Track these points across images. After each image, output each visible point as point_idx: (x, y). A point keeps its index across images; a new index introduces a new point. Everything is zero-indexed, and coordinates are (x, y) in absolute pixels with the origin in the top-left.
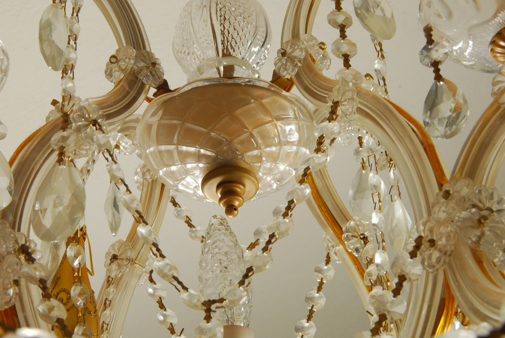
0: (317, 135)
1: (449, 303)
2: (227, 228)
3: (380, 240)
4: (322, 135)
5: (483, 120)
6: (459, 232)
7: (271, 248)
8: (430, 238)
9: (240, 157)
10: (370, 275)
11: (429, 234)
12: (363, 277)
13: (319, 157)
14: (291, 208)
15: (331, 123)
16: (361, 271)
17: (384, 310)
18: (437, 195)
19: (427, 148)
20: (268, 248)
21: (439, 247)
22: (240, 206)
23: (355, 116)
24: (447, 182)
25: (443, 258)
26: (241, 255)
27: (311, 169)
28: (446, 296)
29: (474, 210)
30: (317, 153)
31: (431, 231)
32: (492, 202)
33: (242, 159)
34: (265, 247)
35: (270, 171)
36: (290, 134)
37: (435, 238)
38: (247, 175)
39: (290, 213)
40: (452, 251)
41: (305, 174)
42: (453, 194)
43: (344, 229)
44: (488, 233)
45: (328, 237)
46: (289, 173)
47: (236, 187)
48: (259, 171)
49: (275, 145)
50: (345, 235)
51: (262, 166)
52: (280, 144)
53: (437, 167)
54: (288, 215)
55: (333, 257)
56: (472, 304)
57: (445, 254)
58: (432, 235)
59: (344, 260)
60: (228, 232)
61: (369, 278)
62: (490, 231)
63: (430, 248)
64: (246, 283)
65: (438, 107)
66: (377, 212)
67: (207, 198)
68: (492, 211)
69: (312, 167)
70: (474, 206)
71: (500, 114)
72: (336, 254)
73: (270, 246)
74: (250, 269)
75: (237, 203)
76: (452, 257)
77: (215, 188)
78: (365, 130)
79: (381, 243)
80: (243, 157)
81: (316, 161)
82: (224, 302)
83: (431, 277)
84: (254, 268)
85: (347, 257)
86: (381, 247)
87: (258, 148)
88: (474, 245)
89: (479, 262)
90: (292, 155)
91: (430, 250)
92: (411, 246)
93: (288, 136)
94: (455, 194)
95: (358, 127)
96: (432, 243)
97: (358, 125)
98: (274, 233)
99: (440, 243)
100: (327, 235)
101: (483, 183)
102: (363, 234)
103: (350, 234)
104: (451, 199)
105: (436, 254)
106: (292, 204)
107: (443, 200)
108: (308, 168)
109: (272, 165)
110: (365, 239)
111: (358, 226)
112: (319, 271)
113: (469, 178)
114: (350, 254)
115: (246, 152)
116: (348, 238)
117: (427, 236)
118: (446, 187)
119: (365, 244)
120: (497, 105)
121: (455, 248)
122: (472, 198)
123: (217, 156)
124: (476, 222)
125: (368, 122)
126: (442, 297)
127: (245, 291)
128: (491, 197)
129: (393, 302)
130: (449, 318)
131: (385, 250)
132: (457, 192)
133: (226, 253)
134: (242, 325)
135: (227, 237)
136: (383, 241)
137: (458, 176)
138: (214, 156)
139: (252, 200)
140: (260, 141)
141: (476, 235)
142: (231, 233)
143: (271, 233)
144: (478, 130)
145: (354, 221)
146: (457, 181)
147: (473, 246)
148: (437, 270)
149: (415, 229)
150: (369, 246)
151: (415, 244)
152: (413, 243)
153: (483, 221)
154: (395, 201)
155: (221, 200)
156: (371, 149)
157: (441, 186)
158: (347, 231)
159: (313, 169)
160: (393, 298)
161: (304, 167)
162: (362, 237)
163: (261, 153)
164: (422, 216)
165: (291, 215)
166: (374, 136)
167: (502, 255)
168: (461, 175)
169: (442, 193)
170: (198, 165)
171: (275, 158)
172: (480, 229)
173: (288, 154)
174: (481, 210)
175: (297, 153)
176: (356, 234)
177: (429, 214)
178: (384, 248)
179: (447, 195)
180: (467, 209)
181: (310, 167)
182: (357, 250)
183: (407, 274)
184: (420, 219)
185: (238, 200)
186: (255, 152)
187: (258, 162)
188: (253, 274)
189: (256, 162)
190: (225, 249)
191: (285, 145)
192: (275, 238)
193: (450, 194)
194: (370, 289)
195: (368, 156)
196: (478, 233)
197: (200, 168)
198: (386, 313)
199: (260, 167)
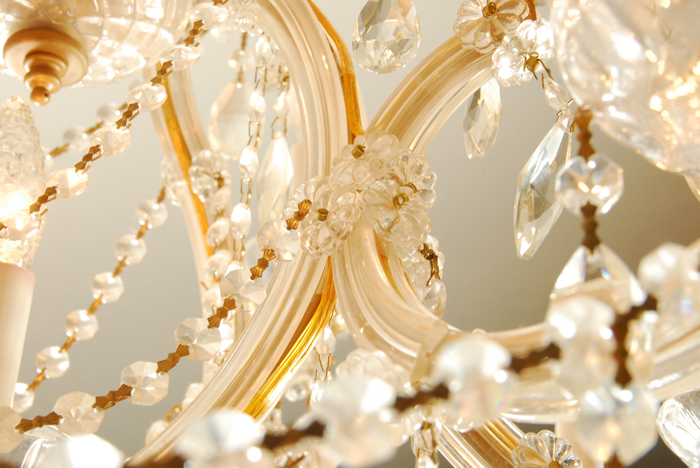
0: (192, 17)
1: (325, 303)
2: (29, 120)
3: (245, 190)
4: (201, 21)
5: (432, 59)
6: (364, 208)
7: (89, 166)
8: (321, 207)
9: (71, 21)
10: (216, 231)
11: (321, 201)
12: (205, 232)
13: (187, 52)
14: (131, 115)
15: (216, 7)
16: (205, 224)
17: (233, 295)
18: (345, 148)
19: (345, 79)
20: (85, 165)
21: (332, 223)
22: (53, 91)
23: (253, 5)
24: (362, 133)
25: (333, 240)
26: (41, 165)
27: (173, 66)
28: (324, 292)
29: (392, 182)
30: (187, 45)
31: (326, 196)
32: (418, 177)
33: (72, 24)
34: (81, 163)
35: (108, 52)
36: (150, 7)
37: (328, 209)
38: (75, 50)
39: (128, 122)
40: (348, 233)
41: (163, 70)
42: (368, 153)
43: (194, 159)
44: (403, 219)
45: (170, 165)
46: (136, 62)
47: (55, 63)
48: (93, 48)
49: (127, 17)
50: (194, 168)
51: (100, 43)
52: (133, 17)
53: (353, 109)
54: (125, 125)
55: (170, 194)
56: (360, 311)
57: (338, 235)
58: (325, 204)
59: (183, 202)
60: (29, 126)
61: (213, 236)
62: (406, 216)
63: (319, 221)
64: (42, 209)
65: (378, 25)
66: (251, 149)
67: (6, 68)
68: (416, 190)
69: (175, 63)
70: (394, 177)
71: (459, 57)
72: (175, 191)
73: (89, 163)
74: (52, 191)
75: (50, 87)
76: (346, 240)
77: (23, 56)
78: (262, 29)
79: (245, 194)
80: (74, 22)
81: (183, 56)
82: (4, 229)
83: (308, 261)
84: (58, 190)
85: (189, 200)
86: (245, 200)
87: (101, 14)
88: (381, 231)
89: (383, 258)
90: (147, 38)
91: (317, 225)
92: (291, 211)
93: (148, 9)
94: (371, 154)
95: (253, 23)
96: (323, 214)
97: (253, 19)
98: (98, 146)
99: (334, 217)
100: (169, 162)
101: (411, 148)
102: (219, 173)
103: (202, 169)
104: (363, 159)
105: (325, 233)
106: (134, 109)
107: (352, 157)
108: (169, 64)
109: (114, 44)
110: (220, 180)
111: (214, 159)
112: (147, 210)
113: (394, 136)
114: (195, 196)
115: (81, 16)
116: (197, 174)
117: (318, 203)
118: (360, 140)
119: (220, 186)
120: (456, 43)
121: (354, 229)
122: (393, 165)
123: (37, 11)
124: (391, 200)
125: (270, 19)
126: (318, 292)
127: (36, 220)
128: (419, 170)
129: (248, 285)
130: (321, 323)
131: (249, 206)
132: (374, 151)
133: (19, 156)
134: (20, 265)
135: (26, 133)
136: (250, 192)
137: (379, 129)
138: (31, 10)
139: (74, 86)
140: (106, 6)
141: (387, 220)
142: (33, 128)
143: (95, 145)
144: (422, 72)
145: (211, 151)
146: (377, 136)
147: (379, 232)
148: (321, 254)
149: (303, 188)
150: (225, 192)
151: (297, 210)
152: (295, 208)
153: (401, 201)
154: (277, 138)
155: (28, 75)
156: (264, 59)
157: (352, 137)
158: (199, 163)
159: (176, 66)
160: (251, 280)
161: (163, 60)
162: (217, 176)
163: (103, 23)
164: (315, 174)
165: (130, 125)
166: (272, 40)
167: (415, 254)
168: (384, 129)
169: (352, 148)
170: (4, 17)
171: (120, 35)
172: (395, 211)
173: (141, 35)
174: (401, 185)
175: (154, 36)
176: (209, 170)
177: (327, 171)
178: (247, 202)
179: (359, 152)
180: (383, 178)
181: (173, 63)
182: (206, 194)
183: (278, 249)
184: (312, 177)
185: (54, 83)
186: (95, 20)
187: (95, 35)
188: (55, 198)
189: (93, 35)
190: (20, 151)
191: (140, 20)
192: (98, 153)
193: (363, 151)
194: (212, 251)
195: (257, 68)
196: (391, 216)
197: (8, 22)
198: (236, 299)
199: (96, 43)
